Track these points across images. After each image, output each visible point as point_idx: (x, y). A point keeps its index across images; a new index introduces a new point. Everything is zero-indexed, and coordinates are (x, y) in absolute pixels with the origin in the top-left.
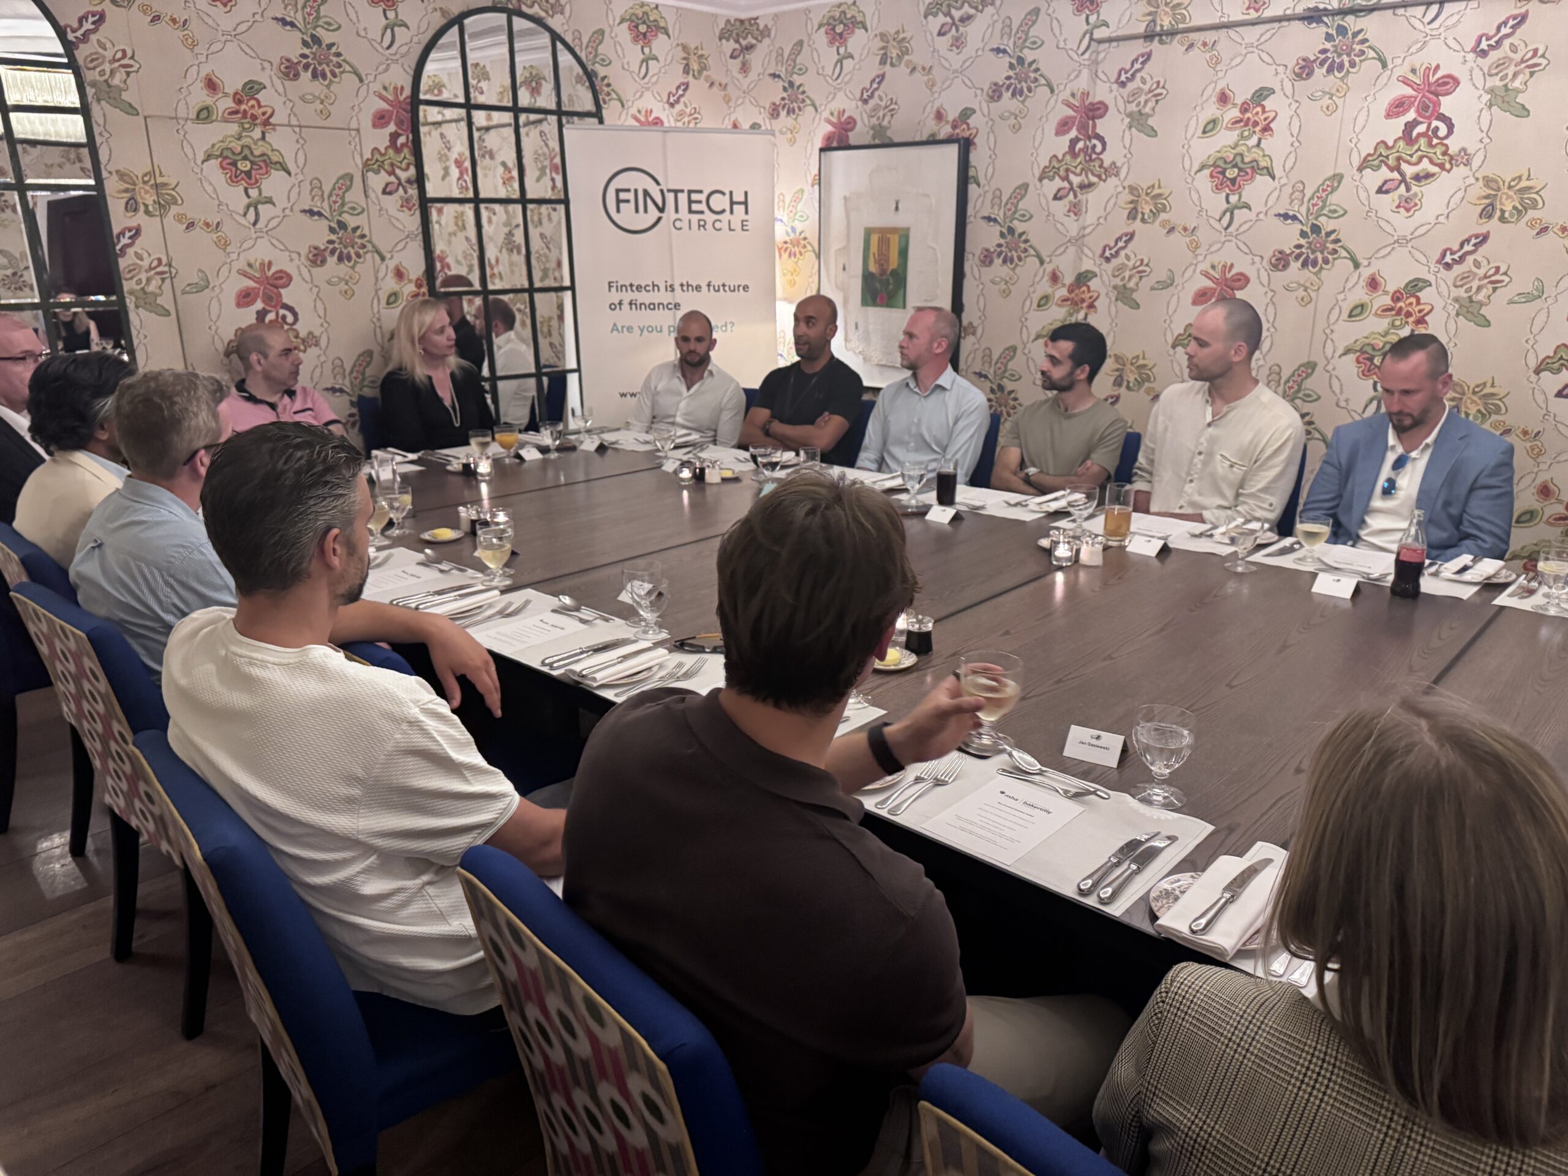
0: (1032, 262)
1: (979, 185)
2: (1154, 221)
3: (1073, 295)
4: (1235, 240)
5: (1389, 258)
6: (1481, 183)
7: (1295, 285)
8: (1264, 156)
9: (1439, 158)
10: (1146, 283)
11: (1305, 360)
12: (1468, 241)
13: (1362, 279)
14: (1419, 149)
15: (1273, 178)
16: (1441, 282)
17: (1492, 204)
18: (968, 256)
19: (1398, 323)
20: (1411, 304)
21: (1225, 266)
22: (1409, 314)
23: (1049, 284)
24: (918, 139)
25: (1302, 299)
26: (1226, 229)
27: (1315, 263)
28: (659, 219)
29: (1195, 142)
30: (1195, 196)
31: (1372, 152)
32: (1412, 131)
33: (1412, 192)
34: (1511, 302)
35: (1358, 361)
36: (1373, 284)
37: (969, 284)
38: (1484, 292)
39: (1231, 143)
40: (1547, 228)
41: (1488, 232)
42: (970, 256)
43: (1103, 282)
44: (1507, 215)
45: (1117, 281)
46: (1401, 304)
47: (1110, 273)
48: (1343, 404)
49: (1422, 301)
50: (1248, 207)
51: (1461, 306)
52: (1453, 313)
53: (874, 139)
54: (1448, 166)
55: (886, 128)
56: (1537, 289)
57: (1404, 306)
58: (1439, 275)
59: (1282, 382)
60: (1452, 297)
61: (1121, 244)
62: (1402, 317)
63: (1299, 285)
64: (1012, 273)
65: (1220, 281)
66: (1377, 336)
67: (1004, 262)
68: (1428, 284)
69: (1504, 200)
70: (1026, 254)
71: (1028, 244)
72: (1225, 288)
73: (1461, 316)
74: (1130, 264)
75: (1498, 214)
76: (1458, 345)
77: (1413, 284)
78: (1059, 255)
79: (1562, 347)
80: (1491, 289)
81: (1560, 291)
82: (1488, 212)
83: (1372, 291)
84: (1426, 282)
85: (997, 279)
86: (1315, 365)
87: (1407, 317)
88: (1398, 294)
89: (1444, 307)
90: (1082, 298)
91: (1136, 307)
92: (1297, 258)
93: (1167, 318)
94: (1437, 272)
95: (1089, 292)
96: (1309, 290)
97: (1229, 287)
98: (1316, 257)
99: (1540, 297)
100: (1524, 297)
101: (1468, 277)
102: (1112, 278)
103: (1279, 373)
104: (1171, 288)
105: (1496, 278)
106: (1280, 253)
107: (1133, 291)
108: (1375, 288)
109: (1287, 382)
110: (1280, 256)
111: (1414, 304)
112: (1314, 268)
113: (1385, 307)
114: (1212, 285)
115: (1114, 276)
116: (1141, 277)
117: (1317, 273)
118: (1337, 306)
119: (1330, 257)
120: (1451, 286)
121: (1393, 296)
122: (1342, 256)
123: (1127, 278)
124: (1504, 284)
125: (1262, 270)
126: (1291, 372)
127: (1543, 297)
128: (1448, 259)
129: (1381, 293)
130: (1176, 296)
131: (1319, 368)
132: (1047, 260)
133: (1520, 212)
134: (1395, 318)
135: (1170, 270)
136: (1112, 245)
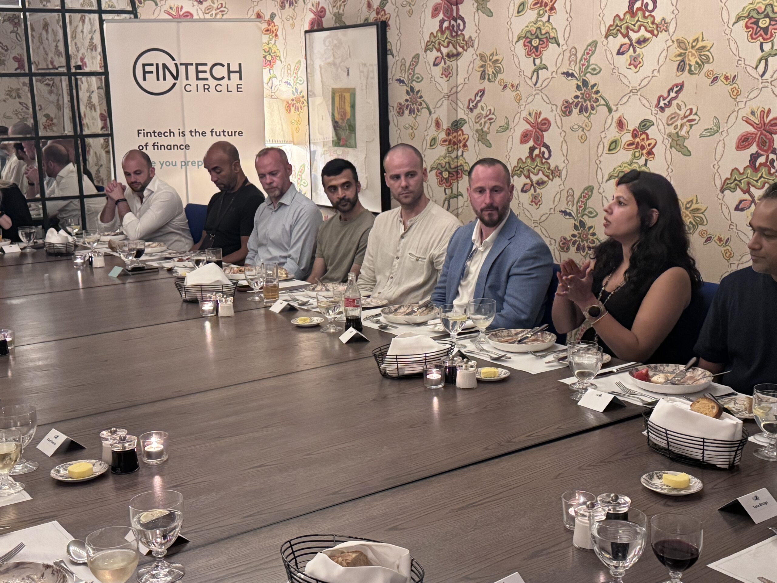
0: (425, 112)
1: (393, 56)
2: (495, 80)
3: (450, 137)
4: (540, 93)
5: (628, 104)
6: (676, 44)
7: (577, 127)
8: (552, 28)
9: (650, 27)
10: (495, 127)
11: (587, 185)
12: (671, 89)
13: (614, 121)
14: (638, 21)
15: (559, 45)
16: (658, 120)
17: (683, 61)
18: (390, 108)
19: (637, 154)
20: (643, 139)
21: (536, 113)
22: (643, 148)
23: (435, 129)
24: (359, 23)
25: (582, 137)
26: (535, 85)
27: (586, 110)
28: (175, 84)
29: (514, 19)
30: (516, 60)
31: (612, 23)
32: (633, 7)
33: (637, 53)
34: (701, 136)
36: (621, 124)
37: (392, 129)
38: (685, 129)
39: (533, 20)
40: (717, 77)
41: (683, 82)
42: (392, 108)
43: (470, 127)
44: (693, 68)
45: (478, 127)
46: (637, 140)
47: (473, 120)
49: (650, 137)
50: (546, 68)
51: (673, 140)
52: (669, 145)
53: (336, 23)
54: (656, 32)
55: (342, 15)
56: (716, 125)
57: (640, 141)
58: (657, 116)
59: (575, 202)
60: (666, 133)
61: (478, 98)
62: (639, 149)
63: (579, 126)
64: (415, 121)
65: (535, 125)
66: (626, 165)
67: (410, 112)
68: (652, 123)
69: (690, 57)
70: (421, 107)
71: (422, 99)
72: (538, 130)
73: (673, 148)
74: (484, 113)
75: (687, 68)
76: (674, 171)
77: (643, 124)
78: (439, 107)
79: (735, 170)
80: (689, 126)
81: (729, 126)
82: (681, 68)
83: (620, 130)
84: (650, 121)
85: (407, 126)
86: (593, 188)
87: (642, 150)
88: (635, 132)
89: (663, 141)
90: (460, 140)
91: (489, 145)
92: (576, 106)
93: (507, 154)
94: (657, 114)
95: (463, 134)
96: (585, 131)
97: (540, 129)
98: (587, 105)
99: (718, 131)
100: (709, 132)
101: (675, 117)
102: (475, 124)
103: (573, 195)
104: (508, 130)
105: (691, 117)
106: (567, 102)
107: (487, 133)
108: (622, 128)
109: (578, 202)
110: (567, 104)
111: (645, 139)
112: (586, 113)
113: (628, 143)
114: (530, 128)
115: (476, 123)
116: (491, 123)
117: (588, 117)
118: (601, 142)
119: (595, 104)
120: (666, 125)
121: (633, 134)
122: (601, 103)
123: (483, 124)
124: (696, 122)
125: (557, 115)
126: (579, 194)
127: (720, 131)
128: (662, 104)
129: (625, 131)
130: (511, 137)
131: (595, 191)
132: (433, 110)
133: (700, 66)
134: (636, 150)
135: (506, 117)
136: (473, 99)
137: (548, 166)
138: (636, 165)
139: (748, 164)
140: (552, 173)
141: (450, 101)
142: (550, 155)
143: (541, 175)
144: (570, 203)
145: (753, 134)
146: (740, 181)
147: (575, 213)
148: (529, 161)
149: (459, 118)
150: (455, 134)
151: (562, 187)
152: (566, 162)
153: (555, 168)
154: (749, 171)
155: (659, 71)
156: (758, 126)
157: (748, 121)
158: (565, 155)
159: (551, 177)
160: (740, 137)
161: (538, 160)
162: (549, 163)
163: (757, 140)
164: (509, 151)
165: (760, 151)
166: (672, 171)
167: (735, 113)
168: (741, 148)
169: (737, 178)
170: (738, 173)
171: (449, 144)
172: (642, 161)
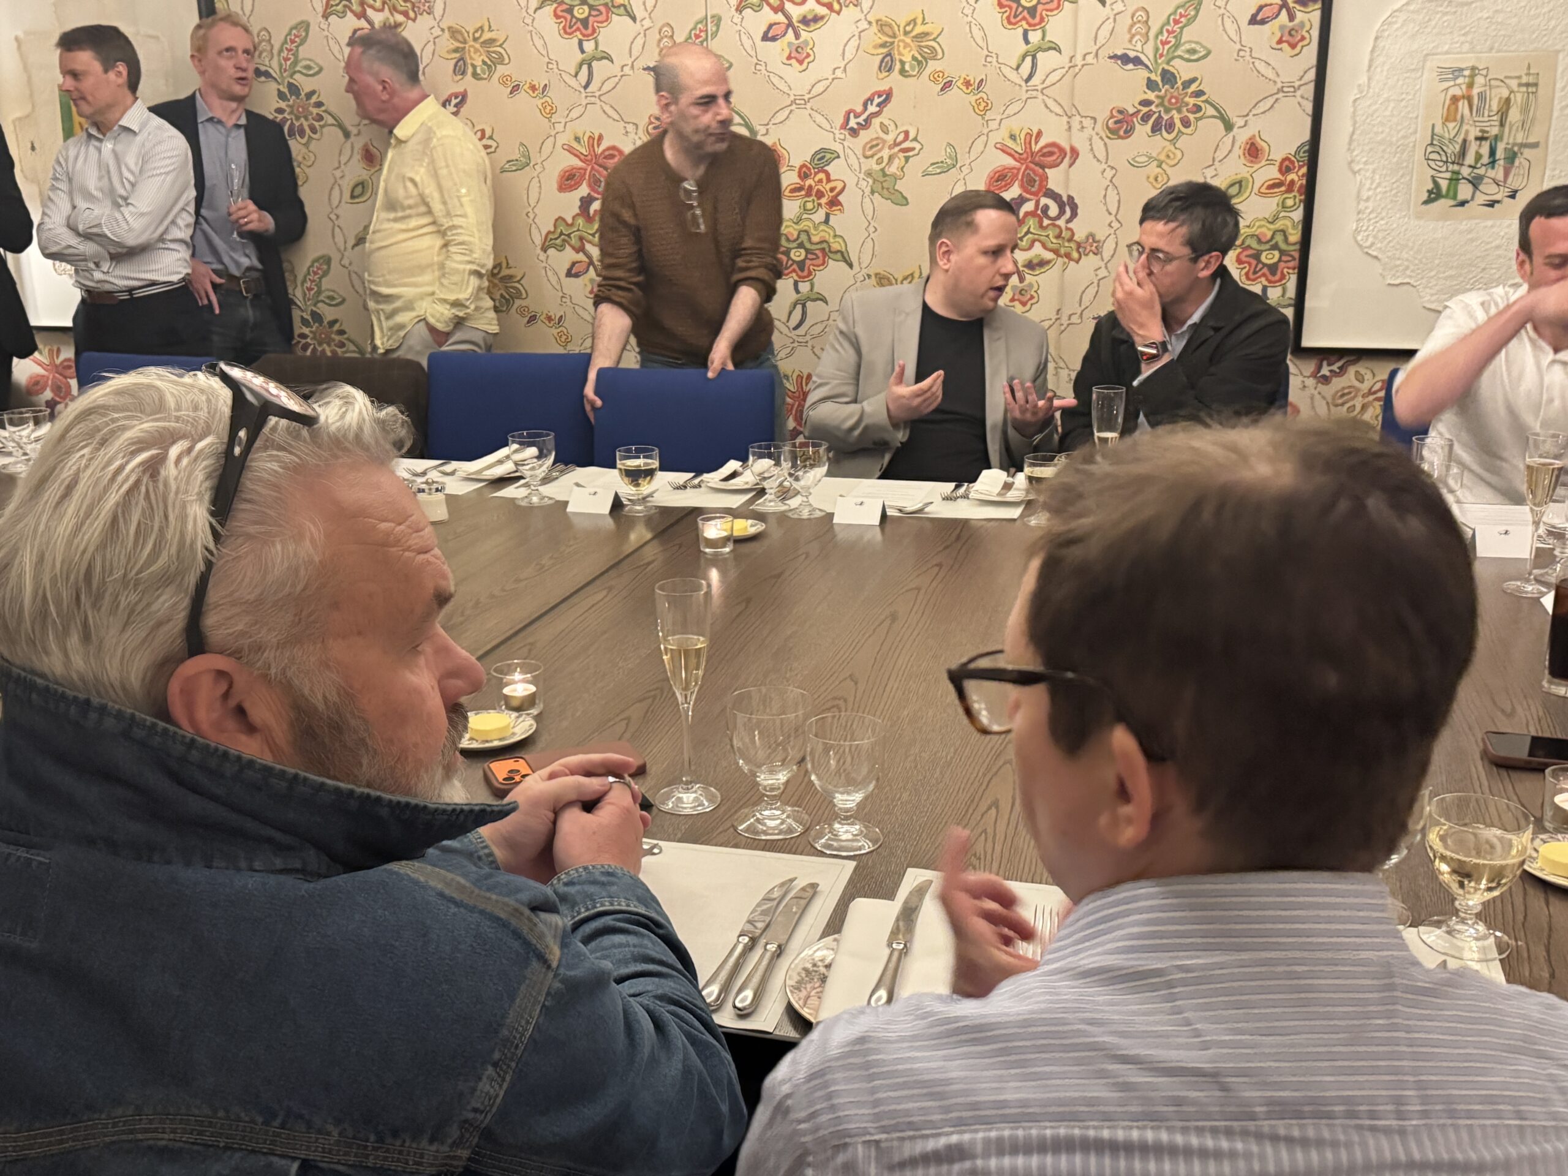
0: (330, 134)
2: (490, 77)
4: (599, 102)
5: (788, 123)
6: (874, 28)
12: (870, 100)
15: (634, 19)
16: (848, 151)
17: (889, 54)
19: (809, 206)
20: (820, 181)
21: (591, 138)
22: (820, 194)
23: (361, 165)
26: (586, 87)
30: (539, 43)
33: (802, 39)
34: (926, 174)
38: (896, 163)
40: (950, 82)
41: (891, 89)
44: (907, 67)
46: (809, 182)
49: (832, 178)
50: (609, 58)
51: (875, 181)
52: (868, 190)
54: (836, 6)
56: (950, 157)
57: (813, 184)
58: (846, 143)
60: (863, 171)
62: (814, 197)
64: (305, 151)
65: (589, 158)
68: (835, 155)
69: (901, 49)
70: (321, 123)
71: (323, 108)
72: (596, 167)
73: (876, 194)
75: (898, 66)
76: (879, 230)
77: (819, 156)
80: (903, 160)
81: (972, 158)
82: (887, 64)
84: (833, 152)
87: (819, 198)
89: (857, 184)
93: (529, 210)
94: (843, 140)
97: (601, 166)
101: (877, 145)
104: (528, 167)
105: (906, 145)
111: (825, 181)
120: (861, 157)
121: (799, 172)
124: (916, 152)
128: (853, 123)
130: (536, 179)
133: (920, 63)
135: (522, 144)
138: (807, 223)
155: (845, 70)
156: (1022, 157)
157: (1005, 150)
160: (992, 174)
164: (532, 205)
165: (1025, 194)
166: (876, 230)
167: (984, 138)
172: (820, 216)
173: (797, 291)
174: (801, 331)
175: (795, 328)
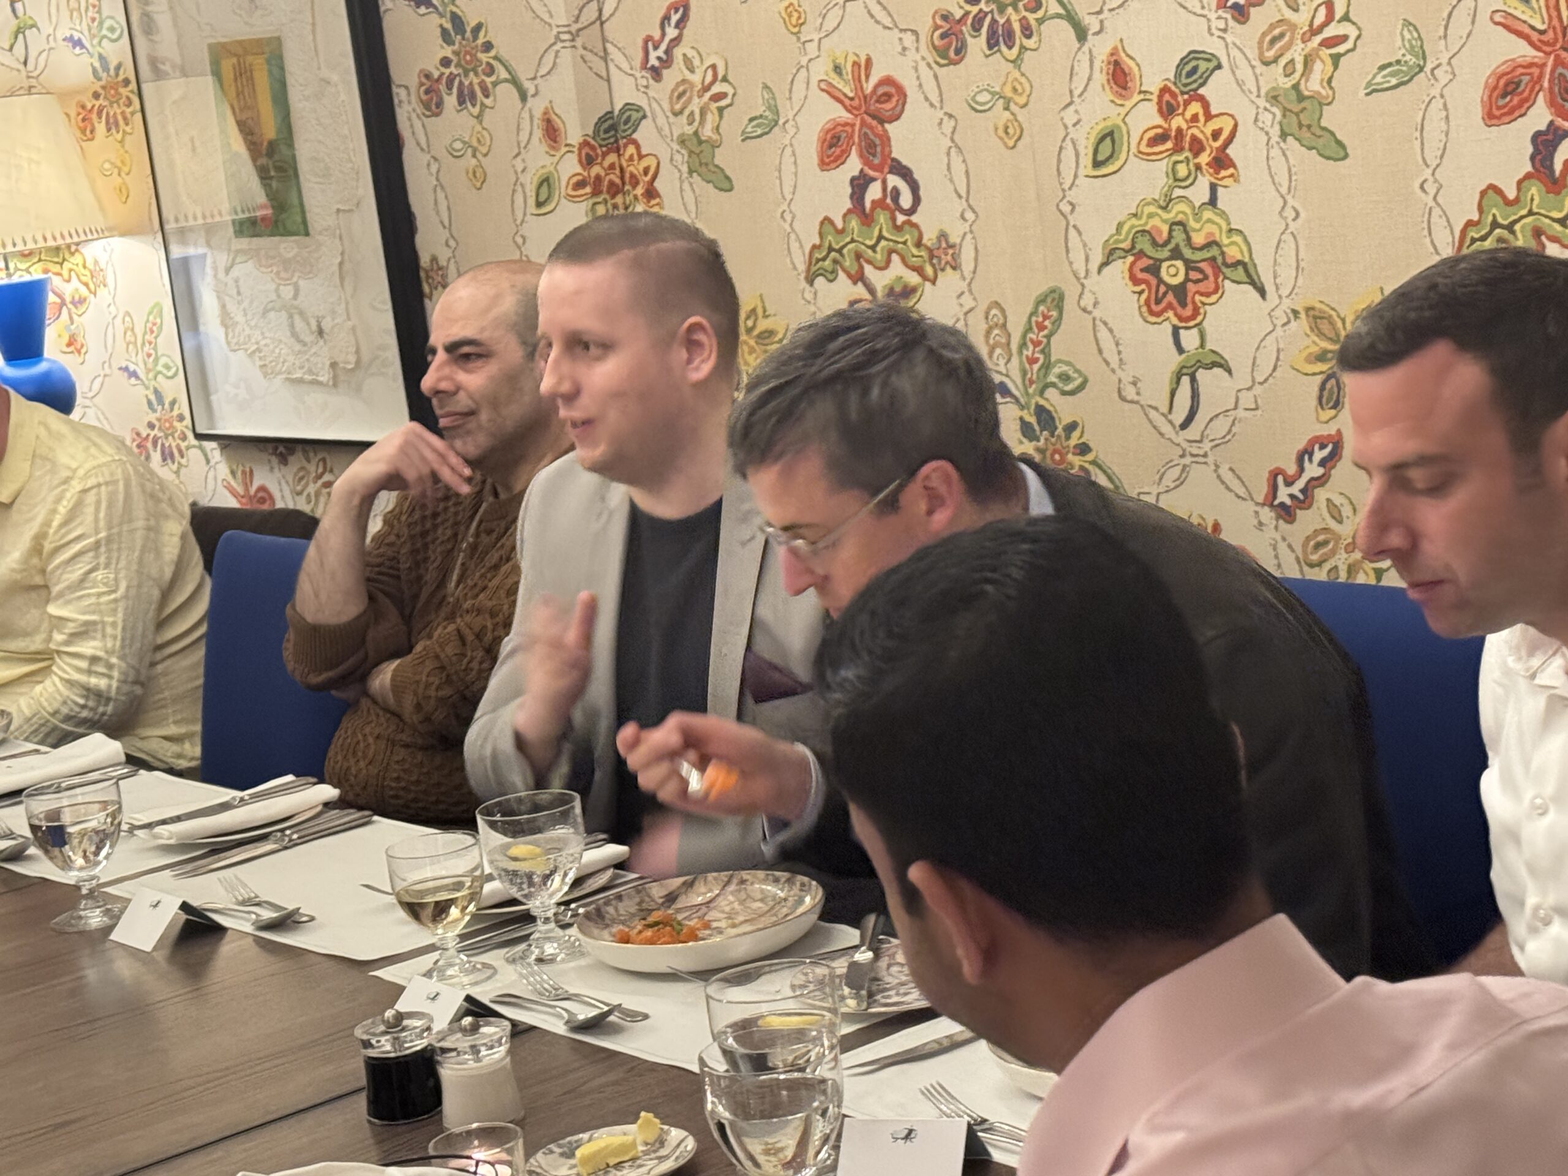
0: (506, 93)
3: (596, 170)
7: (986, 97)
10: (734, 123)
11: (1044, 288)
13: (1097, 64)
18: (399, 94)
19: (1182, 170)
20: (1195, 118)
21: (856, 64)
22: (1197, 147)
23: (544, 148)
25: (1006, 128)
27: (1009, 38)
34: (1372, 90)
35: (1135, 281)
36: (1119, 76)
37: (414, 162)
38: (1319, 70)
42: (402, 93)
43: (659, 130)
45: (684, 126)
46: (1177, 122)
47: (666, 106)
48: (1130, 392)
49: (1214, 111)
51: (1285, 111)
52: (1275, 132)
56: (1411, 51)
57: (1184, 126)
58: (1229, 38)
59: (1014, 347)
60: (1263, 92)
61: (672, 32)
62: (1187, 154)
63: (993, 94)
64: (478, 128)
65: (856, 103)
66: (1152, 209)
67: (461, 101)
68: (1214, 63)
70: (493, 78)
71: (493, 53)
72: (869, 120)
73: (1290, 139)
74: (696, 78)
76: (1303, 215)
77: (1188, 68)
78: (549, 73)
79: (1490, 192)
80: (1329, 61)
81: (1453, 49)
83: (1121, 96)
84: (1210, 57)
85: (458, 145)
86: (1061, 298)
87: (1196, 155)
88: (1167, 97)
89: (1256, 120)
90: (632, 176)
91: (727, 185)
92: (977, 27)
93: (785, 207)
94: (1225, 30)
95: (641, 157)
96: (1012, 106)
97: (874, 117)
98: (1008, 21)
99: (1421, 69)
100: (1392, 75)
101: (1282, 35)
102: (672, 119)
103: (1004, 326)
104: (776, 129)
105: (1330, 31)
106: (945, 18)
107: (715, 146)
108: (1125, 88)
109: (1023, 345)
110: (947, 26)
111: (1202, 118)
112: (1010, 48)
113: (1151, 134)
114: (844, 115)
115: (676, 114)
116: (721, 110)
117: (1016, 62)
118: (1068, 141)
119: (1031, 17)
120: (1257, 63)
121: (1159, 103)
122: (1051, 12)
123: (697, 117)
124: (1349, 45)
125: (922, 66)
126: (1025, 319)
127: (1428, 69)
129: (1137, 97)
130: (788, 151)
131: (1069, 305)
132: (530, 87)
134: (1175, 158)
135: (766, 87)
136: (657, 35)
137: (916, 234)
138: (1183, 207)
139: (1529, 168)
140: (932, 256)
141: (582, 51)
142: (917, 200)
143: (897, 269)
144: (998, 351)
145: (1531, 65)
146: (1510, 228)
147: (1019, 381)
148: (854, 223)
149: (618, 107)
150: (612, 158)
151: (968, 302)
152: (970, 216)
153: (939, 239)
154: (1535, 190)
156: (1544, 38)
157: (1511, 26)
158: (964, 194)
159: (929, 270)
160: (1493, 80)
161: (882, 218)
162: (915, 226)
163: (1546, 84)
164: (789, 197)
165: (1559, 122)
166: (1298, 215)
168: (1499, 118)
169: (1500, 220)
170: (1499, 199)
171: (596, 192)
172: (1200, 192)
173: (1180, 350)
174: (1193, 432)
175: (1185, 425)
